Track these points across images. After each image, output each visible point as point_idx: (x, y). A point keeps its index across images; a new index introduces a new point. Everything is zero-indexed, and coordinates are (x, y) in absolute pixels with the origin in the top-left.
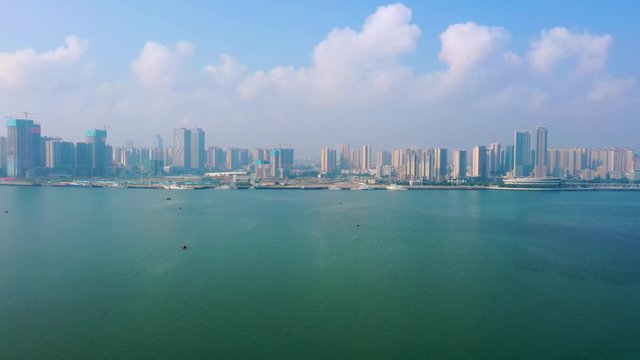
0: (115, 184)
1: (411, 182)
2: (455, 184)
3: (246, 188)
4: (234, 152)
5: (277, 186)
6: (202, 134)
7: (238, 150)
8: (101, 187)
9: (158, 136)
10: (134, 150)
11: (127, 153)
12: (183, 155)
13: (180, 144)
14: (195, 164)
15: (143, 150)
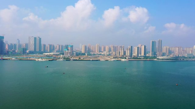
0: (13, 59)
1: (127, 58)
2: (141, 59)
3: (69, 60)
4: (50, 46)
5: (80, 59)
6: (40, 39)
7: (51, 45)
8: (7, 60)
9: (18, 39)
10: (11, 44)
11: (9, 45)
12: (33, 46)
13: (32, 42)
14: (37, 50)
15: (15, 44)
